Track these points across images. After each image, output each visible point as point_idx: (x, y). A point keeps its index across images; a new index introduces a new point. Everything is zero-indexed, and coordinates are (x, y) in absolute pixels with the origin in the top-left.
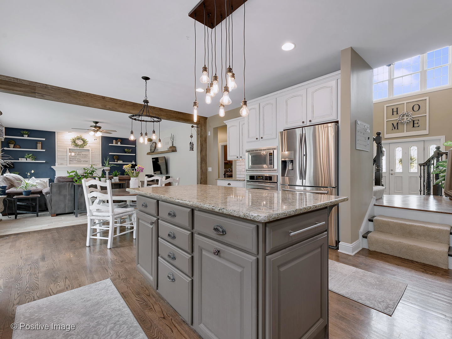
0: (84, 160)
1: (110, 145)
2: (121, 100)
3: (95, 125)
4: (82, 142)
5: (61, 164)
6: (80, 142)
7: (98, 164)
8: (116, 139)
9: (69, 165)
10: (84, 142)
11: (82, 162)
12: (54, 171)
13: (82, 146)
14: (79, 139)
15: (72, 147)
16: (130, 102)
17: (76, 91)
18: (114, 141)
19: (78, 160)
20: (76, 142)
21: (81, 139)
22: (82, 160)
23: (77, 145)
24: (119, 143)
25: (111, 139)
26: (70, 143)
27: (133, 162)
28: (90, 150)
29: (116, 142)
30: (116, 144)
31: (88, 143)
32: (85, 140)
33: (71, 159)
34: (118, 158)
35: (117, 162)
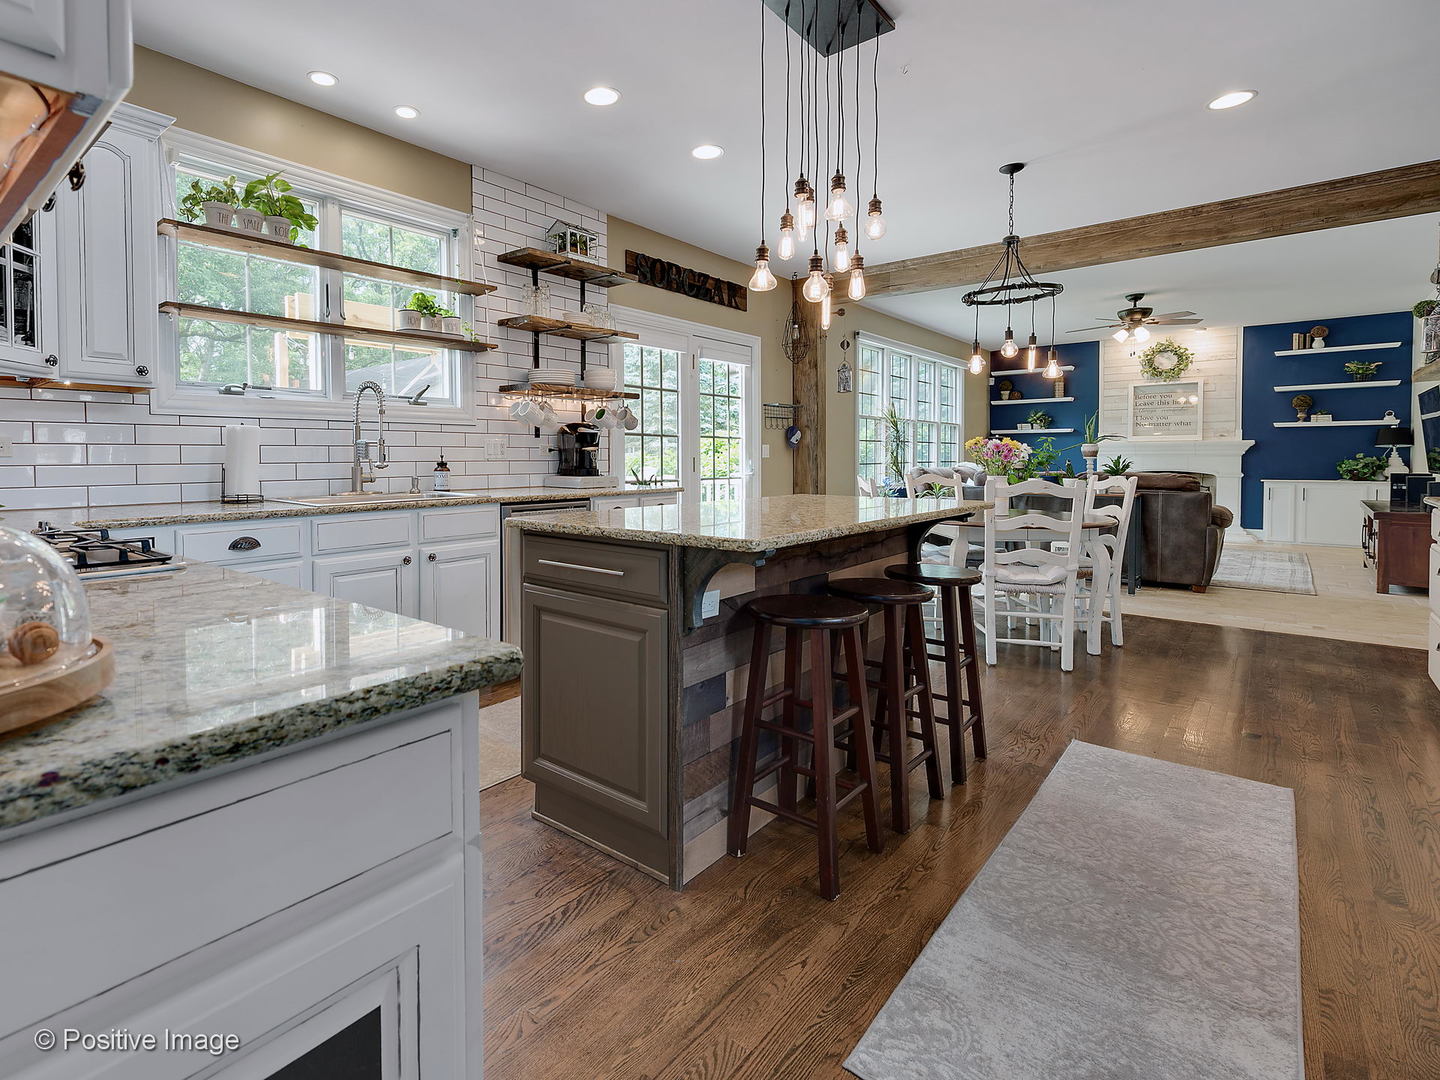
0: (1178, 419)
1: (1277, 354)
2: (1068, 231)
3: (1131, 305)
4: (1176, 358)
6: (1166, 362)
7: (1228, 431)
8: (1306, 328)
9: (1132, 439)
10: (1182, 358)
11: (1172, 427)
13: (1175, 373)
14: (1164, 351)
15: (1143, 380)
16: (1098, 225)
17: (956, 252)
18: (1296, 336)
19: (1160, 421)
20: (1156, 364)
21: (1172, 351)
22: (1174, 419)
23: (1156, 372)
25: (1279, 334)
26: (1137, 368)
27: (1387, 418)
28: (1201, 385)
29: (1302, 339)
30: (1305, 348)
31: (1191, 362)
32: (1182, 351)
33: (1139, 418)
34: (1314, 403)
35: (1308, 419)
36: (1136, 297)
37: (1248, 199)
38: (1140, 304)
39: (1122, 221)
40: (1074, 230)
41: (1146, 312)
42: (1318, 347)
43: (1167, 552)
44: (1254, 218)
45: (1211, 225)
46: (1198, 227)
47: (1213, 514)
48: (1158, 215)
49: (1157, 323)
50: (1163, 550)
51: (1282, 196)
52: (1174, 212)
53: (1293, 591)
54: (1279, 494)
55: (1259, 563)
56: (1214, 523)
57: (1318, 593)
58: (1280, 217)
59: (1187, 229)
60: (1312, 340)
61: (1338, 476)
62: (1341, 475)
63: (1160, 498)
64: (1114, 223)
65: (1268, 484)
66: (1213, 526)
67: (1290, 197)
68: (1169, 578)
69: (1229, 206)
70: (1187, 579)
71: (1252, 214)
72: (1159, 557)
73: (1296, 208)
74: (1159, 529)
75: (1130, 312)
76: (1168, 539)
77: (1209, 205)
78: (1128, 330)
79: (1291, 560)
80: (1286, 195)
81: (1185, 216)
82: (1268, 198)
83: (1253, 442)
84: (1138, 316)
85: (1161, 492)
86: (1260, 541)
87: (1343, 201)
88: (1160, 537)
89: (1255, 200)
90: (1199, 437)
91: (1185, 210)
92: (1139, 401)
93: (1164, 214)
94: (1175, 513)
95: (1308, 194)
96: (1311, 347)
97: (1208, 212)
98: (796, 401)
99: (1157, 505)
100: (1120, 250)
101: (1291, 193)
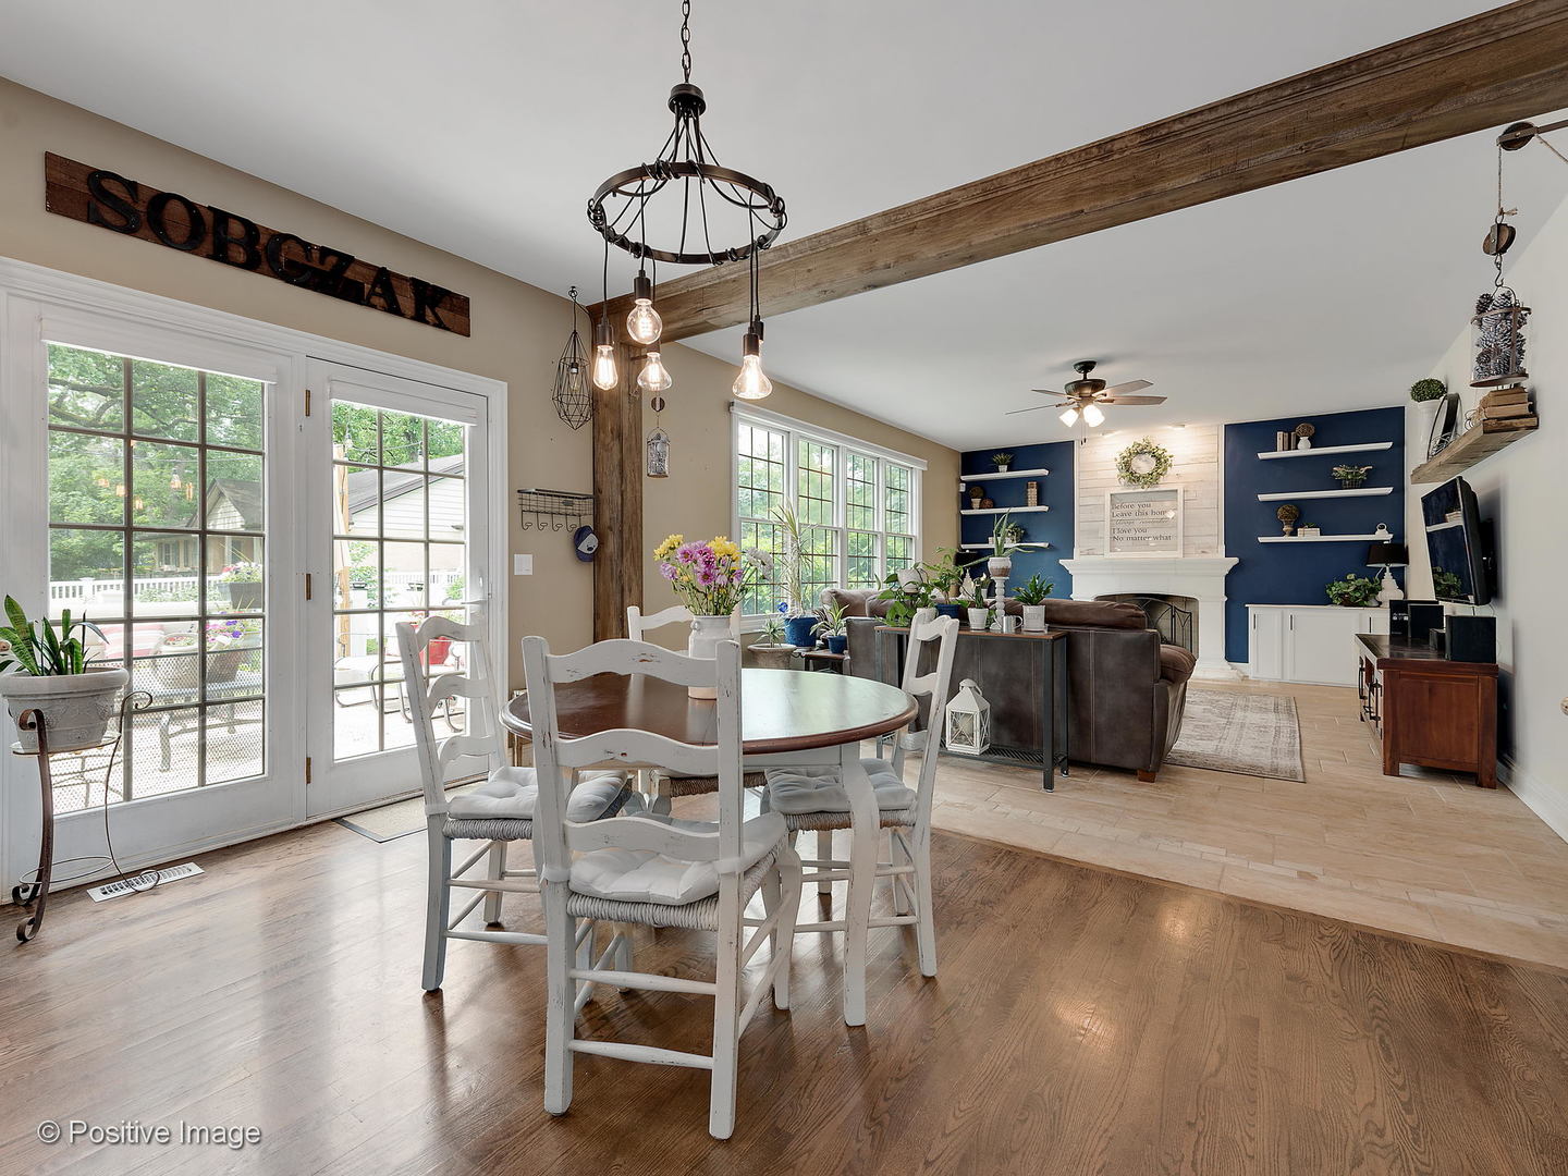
0: (1157, 532)
1: (1261, 456)
4: (1154, 461)
5: (1089, 552)
6: (1144, 466)
7: (1210, 547)
8: (1290, 425)
10: (1160, 460)
11: (1151, 542)
12: (1067, 578)
13: (1153, 478)
14: (1141, 453)
15: (1120, 488)
18: (1280, 434)
19: (1138, 534)
20: (1133, 468)
21: (1149, 453)
22: (1152, 532)
23: (1134, 478)
24: (1304, 443)
25: (1263, 432)
26: (1113, 472)
27: (1379, 532)
28: (1180, 492)
29: (1286, 439)
30: (1289, 449)
31: (1170, 465)
32: (1160, 452)
33: (1116, 531)
34: (1300, 515)
35: (1294, 533)
36: (1087, 366)
37: (1180, 119)
38: (1091, 375)
39: (997, 177)
40: (931, 199)
41: (1098, 385)
42: (1304, 448)
43: (1102, 719)
44: (1192, 155)
45: (1124, 175)
46: (1109, 179)
47: (1162, 662)
48: (1048, 162)
49: (1112, 401)
50: (1098, 716)
51: (1235, 109)
52: (1072, 154)
53: (1274, 774)
54: (1265, 620)
55: (1239, 714)
56: (1164, 676)
57: (1308, 780)
58: (1230, 149)
59: (1093, 183)
60: (1298, 440)
61: (1328, 602)
62: (1332, 600)
63: (1092, 640)
64: (983, 182)
65: (1253, 609)
66: (1163, 683)
67: (1248, 109)
68: (1105, 758)
69: (1154, 135)
70: (1130, 761)
71: (1188, 149)
72: (1093, 726)
73: (1257, 130)
74: (1092, 686)
75: (1079, 386)
76: (1107, 699)
77: (1121, 137)
78: (1077, 409)
79: (1276, 710)
80: (1242, 106)
81: (1088, 161)
82: (1214, 115)
83: (1235, 560)
84: (1087, 391)
85: (1092, 631)
86: (1245, 678)
87: (1334, 109)
88: (1093, 698)
89: (1193, 121)
90: (1178, 554)
91: (1086, 150)
92: (1116, 512)
93: (1057, 159)
94: (1111, 662)
95: (1275, 101)
96: (1297, 449)
97: (1122, 151)
98: (597, 489)
99: (1088, 650)
100: (996, 229)
101: (1250, 102)
